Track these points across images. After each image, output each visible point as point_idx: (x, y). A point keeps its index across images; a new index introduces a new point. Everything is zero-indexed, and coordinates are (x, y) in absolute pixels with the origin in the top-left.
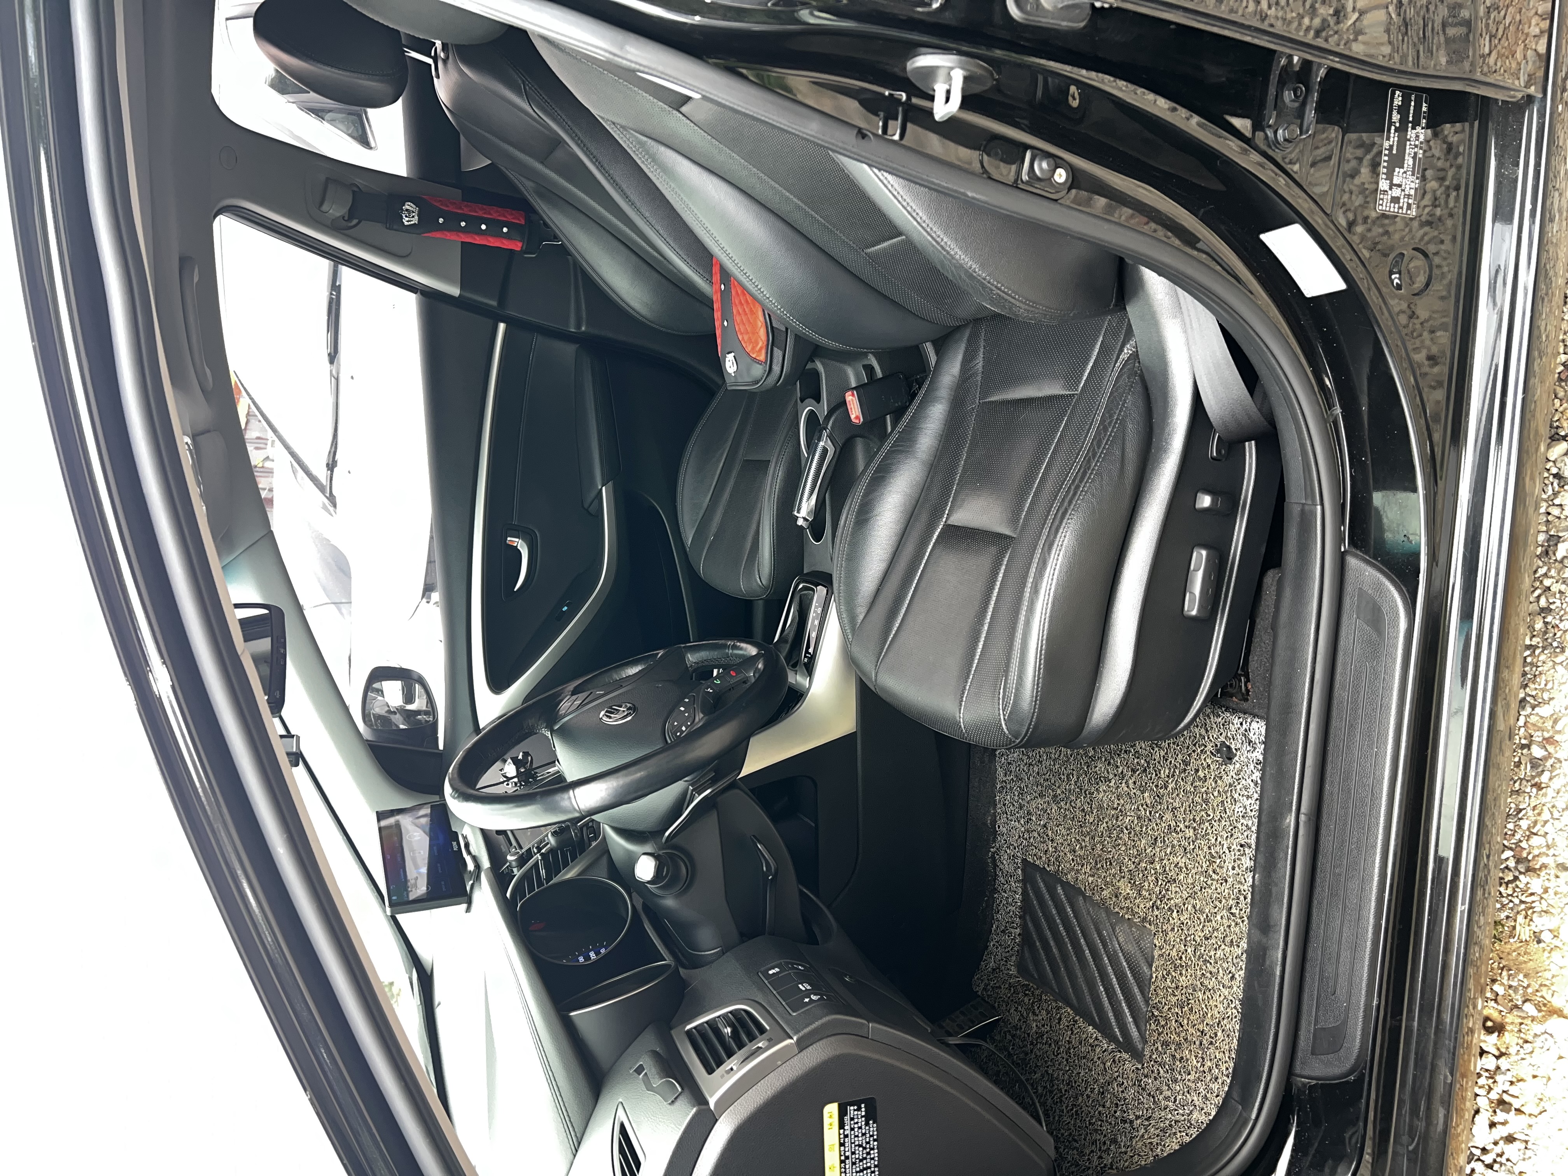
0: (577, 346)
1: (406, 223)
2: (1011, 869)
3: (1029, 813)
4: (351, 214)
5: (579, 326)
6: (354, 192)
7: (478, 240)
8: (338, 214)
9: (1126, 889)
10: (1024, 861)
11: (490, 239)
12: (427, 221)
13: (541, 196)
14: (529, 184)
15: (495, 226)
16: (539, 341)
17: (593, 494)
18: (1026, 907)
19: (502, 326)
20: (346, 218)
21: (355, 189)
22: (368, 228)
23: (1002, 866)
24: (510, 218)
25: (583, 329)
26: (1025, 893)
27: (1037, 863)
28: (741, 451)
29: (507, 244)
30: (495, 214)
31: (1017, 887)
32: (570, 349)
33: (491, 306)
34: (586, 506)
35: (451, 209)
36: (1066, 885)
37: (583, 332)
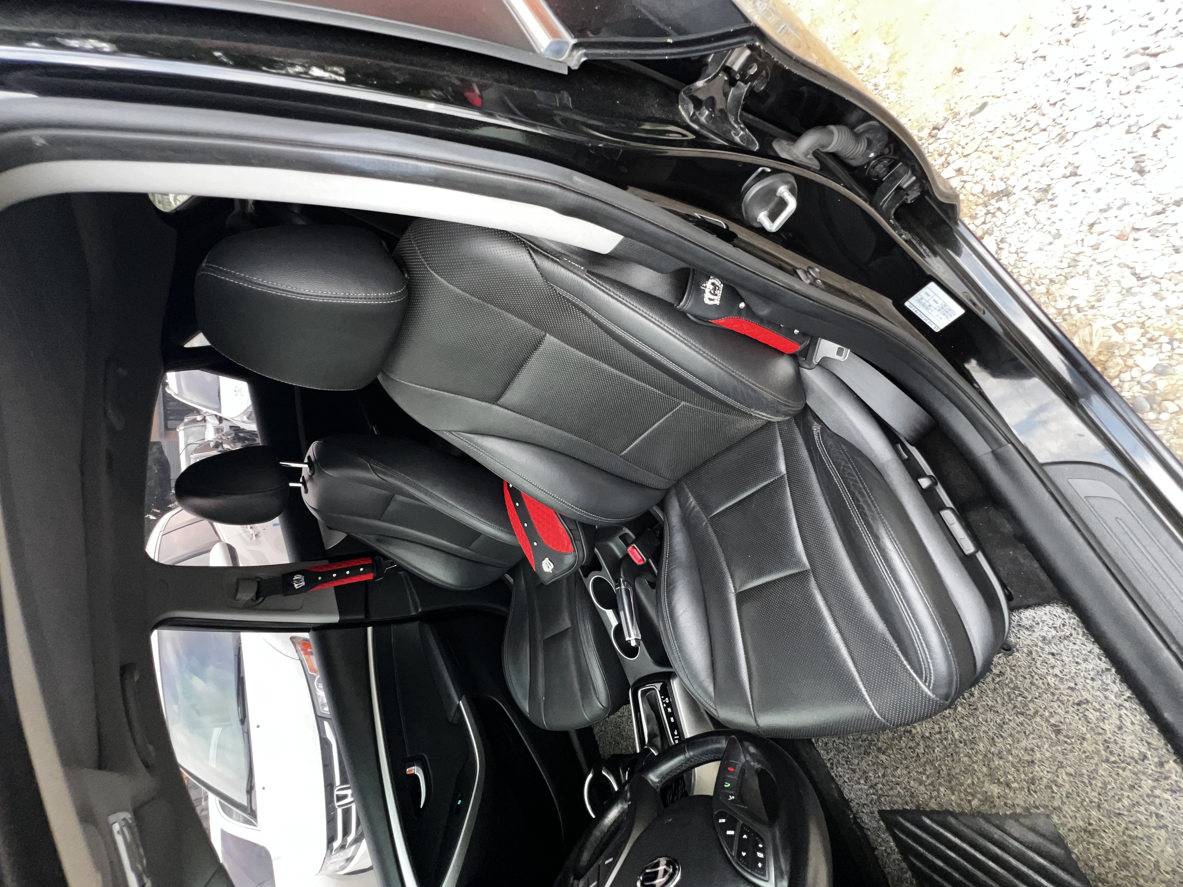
0: (418, 622)
1: (297, 588)
2: (875, 825)
3: (865, 772)
4: (258, 596)
5: (417, 610)
6: (258, 582)
7: (346, 582)
8: (248, 598)
9: (995, 790)
10: (880, 812)
11: (354, 578)
12: (311, 582)
13: (379, 541)
14: (372, 537)
15: (355, 570)
16: (394, 628)
17: (454, 709)
18: (905, 850)
19: (370, 629)
20: (254, 599)
21: (259, 580)
22: (271, 601)
23: (866, 827)
24: (363, 563)
25: (420, 610)
26: (896, 839)
27: (896, 807)
28: (539, 636)
29: (364, 578)
30: (354, 563)
31: (886, 836)
32: (415, 625)
33: (362, 619)
34: (450, 720)
35: (325, 570)
36: (931, 814)
37: (421, 613)
